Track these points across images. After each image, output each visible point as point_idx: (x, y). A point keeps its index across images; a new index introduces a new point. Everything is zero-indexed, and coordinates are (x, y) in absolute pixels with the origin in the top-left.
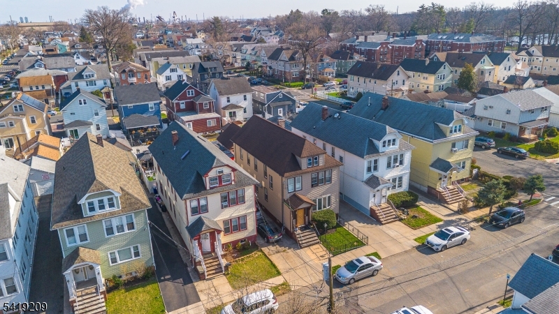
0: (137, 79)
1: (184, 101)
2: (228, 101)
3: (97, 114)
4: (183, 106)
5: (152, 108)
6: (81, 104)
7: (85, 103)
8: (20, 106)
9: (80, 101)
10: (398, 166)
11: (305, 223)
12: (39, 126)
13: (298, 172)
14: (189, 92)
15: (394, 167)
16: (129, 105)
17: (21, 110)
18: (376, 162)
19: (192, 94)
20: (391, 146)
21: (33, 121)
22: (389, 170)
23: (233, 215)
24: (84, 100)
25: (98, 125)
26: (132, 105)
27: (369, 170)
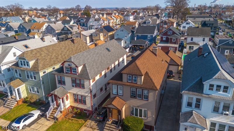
0: (167, 26)
1: (165, 36)
2: (192, 40)
3: (126, 36)
4: (164, 39)
5: (149, 37)
6: (121, 31)
7: (123, 31)
8: (102, 29)
9: (121, 30)
10: (227, 115)
11: (118, 119)
12: (106, 38)
13: (119, 82)
14: (169, 32)
15: (222, 114)
16: (139, 34)
17: (102, 30)
18: (198, 101)
19: (171, 33)
20: (221, 93)
21: (105, 36)
22: (215, 114)
23: (78, 93)
24: (123, 30)
25: (126, 41)
26: (140, 35)
27: (189, 104)
